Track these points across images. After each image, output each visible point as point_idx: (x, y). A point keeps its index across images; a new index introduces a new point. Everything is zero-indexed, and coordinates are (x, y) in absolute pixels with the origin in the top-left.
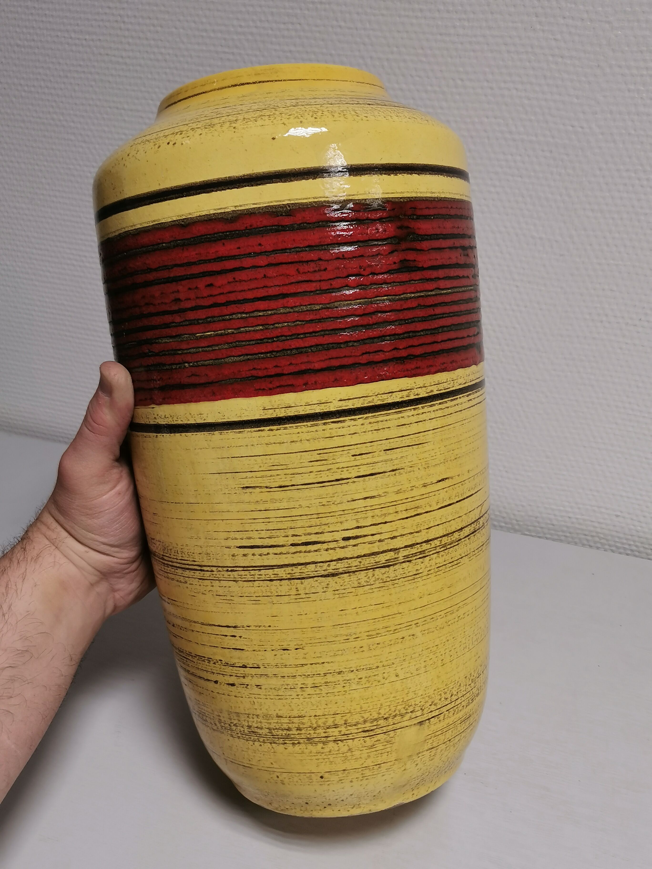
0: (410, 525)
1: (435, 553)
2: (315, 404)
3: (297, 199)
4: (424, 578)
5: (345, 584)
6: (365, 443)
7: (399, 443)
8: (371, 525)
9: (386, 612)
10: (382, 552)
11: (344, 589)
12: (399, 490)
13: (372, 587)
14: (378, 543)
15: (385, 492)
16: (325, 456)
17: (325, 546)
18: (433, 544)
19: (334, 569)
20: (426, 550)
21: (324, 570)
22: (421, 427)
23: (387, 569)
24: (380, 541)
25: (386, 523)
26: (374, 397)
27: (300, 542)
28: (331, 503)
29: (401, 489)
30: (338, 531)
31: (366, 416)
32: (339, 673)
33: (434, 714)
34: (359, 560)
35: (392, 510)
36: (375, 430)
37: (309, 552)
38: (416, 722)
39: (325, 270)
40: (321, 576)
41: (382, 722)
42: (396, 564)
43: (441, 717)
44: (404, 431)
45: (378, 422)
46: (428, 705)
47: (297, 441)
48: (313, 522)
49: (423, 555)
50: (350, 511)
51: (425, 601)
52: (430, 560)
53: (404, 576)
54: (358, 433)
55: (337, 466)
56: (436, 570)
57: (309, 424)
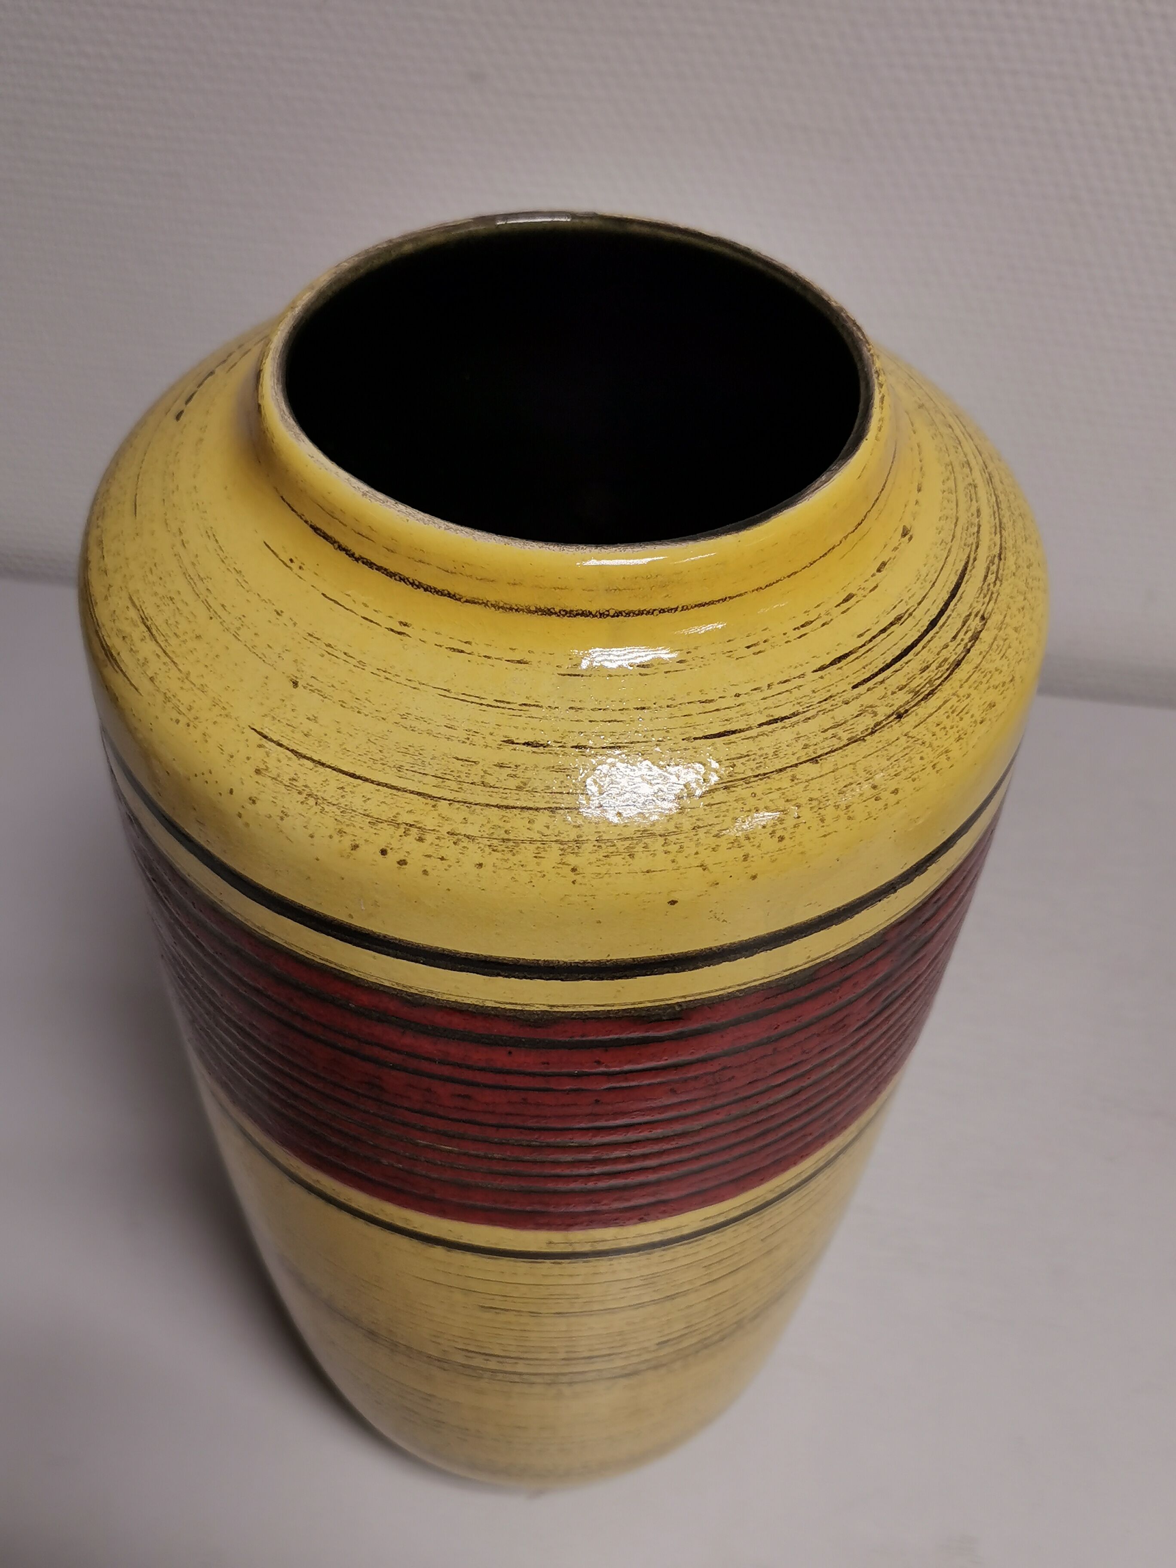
5: (647, 1377)
6: (731, 1248)
13: (689, 1366)
17: (622, 1356)
21: (614, 1374)
27: (580, 1357)
30: (653, 1339)
39: (731, 1079)
48: (610, 1339)
54: (723, 1242)
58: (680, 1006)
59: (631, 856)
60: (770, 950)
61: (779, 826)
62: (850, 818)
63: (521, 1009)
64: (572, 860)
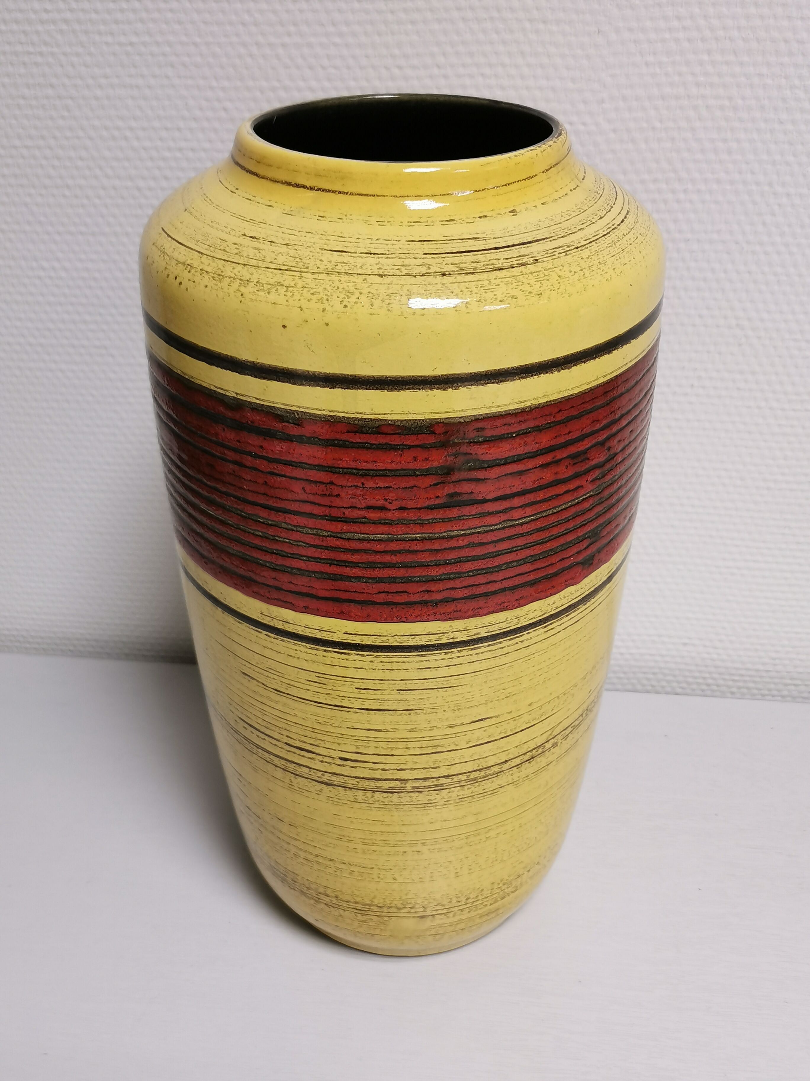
0: (423, 761)
1: (458, 787)
2: (316, 629)
3: (308, 408)
4: (437, 807)
5: (339, 795)
6: (373, 680)
7: (419, 684)
8: (374, 754)
9: (384, 829)
10: (385, 780)
11: (339, 799)
12: (413, 729)
13: (370, 805)
14: (380, 771)
15: (395, 729)
16: (324, 681)
17: (320, 758)
18: (456, 779)
19: (329, 780)
20: (445, 783)
21: (318, 777)
22: (453, 670)
23: (390, 795)
24: (383, 770)
25: (392, 755)
26: (389, 638)
27: (295, 745)
28: (329, 724)
29: (416, 728)
30: (335, 750)
31: (376, 654)
32: (331, 860)
33: (439, 912)
34: (358, 780)
35: (401, 745)
36: (387, 669)
37: (303, 756)
38: (416, 915)
39: (338, 496)
40: (315, 781)
41: (375, 908)
42: (402, 792)
43: (451, 914)
44: (427, 674)
45: (392, 662)
46: (432, 905)
47: (294, 657)
48: (308, 734)
49: (440, 787)
50: (350, 737)
51: (437, 826)
52: (449, 792)
53: (412, 803)
54: (365, 669)
55: (338, 693)
56: (458, 801)
57: (308, 645)
58: (298, 414)
59: (269, 293)
60: (345, 389)
61: (347, 299)
62: (389, 310)
63: (224, 393)
64: (243, 289)
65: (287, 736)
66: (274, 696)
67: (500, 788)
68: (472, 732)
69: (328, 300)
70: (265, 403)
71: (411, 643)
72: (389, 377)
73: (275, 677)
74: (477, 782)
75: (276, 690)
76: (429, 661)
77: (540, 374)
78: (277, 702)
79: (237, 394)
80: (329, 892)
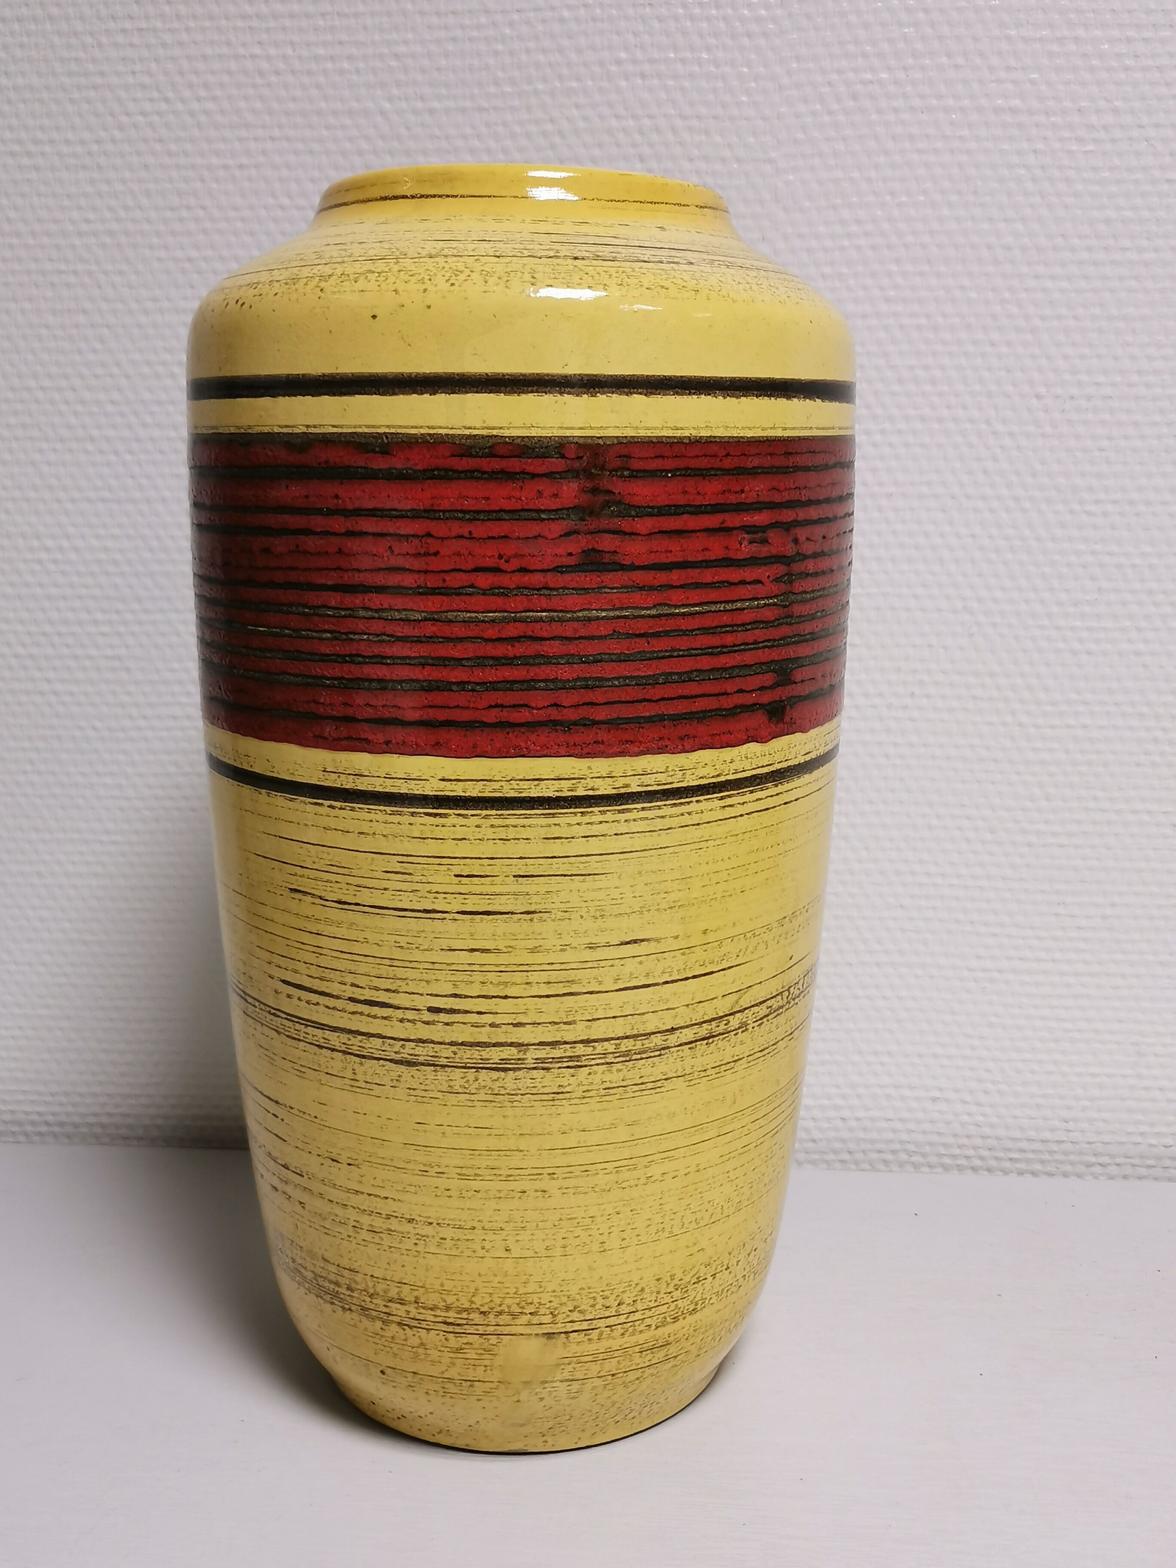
0: (553, 1009)
1: (603, 1064)
2: (400, 779)
3: (400, 427)
4: (573, 1102)
5: (427, 1082)
6: (480, 858)
7: (545, 867)
8: (479, 997)
9: (493, 1143)
10: (495, 1045)
11: (426, 1090)
12: (536, 947)
13: (473, 1097)
14: (488, 1028)
15: (510, 947)
16: (410, 868)
17: (399, 1014)
18: (600, 1048)
19: (411, 1055)
20: (584, 1056)
21: (396, 1053)
22: (594, 846)
23: (502, 1074)
24: (492, 1025)
25: (506, 997)
26: (503, 784)
27: (362, 998)
28: (414, 946)
29: (540, 946)
30: (422, 995)
31: (484, 812)
32: (410, 1221)
33: (576, 1327)
34: (454, 1048)
35: (519, 978)
36: (501, 839)
37: (375, 1017)
38: (540, 1332)
39: (436, 554)
40: (391, 1061)
41: (476, 1317)
42: (519, 1069)
43: (595, 1334)
44: (556, 848)
45: (507, 826)
46: (565, 1309)
47: (368, 834)
48: (384, 971)
49: (575, 1063)
50: (444, 967)
51: (571, 1140)
52: (590, 1074)
53: (534, 1091)
54: (469, 840)
55: (428, 887)
56: (603, 1092)
57: (388, 809)
58: (387, 437)
59: (356, 282)
60: (449, 394)
61: (454, 277)
62: (507, 287)
63: (291, 432)
64: (323, 284)
65: (353, 985)
66: (335, 914)
67: (666, 1079)
68: (622, 962)
69: (430, 280)
70: (344, 430)
71: (534, 794)
72: (507, 374)
73: (339, 878)
74: (630, 1060)
75: (340, 902)
76: (559, 825)
77: (700, 394)
78: (339, 924)
79: (308, 426)
80: (406, 1291)
